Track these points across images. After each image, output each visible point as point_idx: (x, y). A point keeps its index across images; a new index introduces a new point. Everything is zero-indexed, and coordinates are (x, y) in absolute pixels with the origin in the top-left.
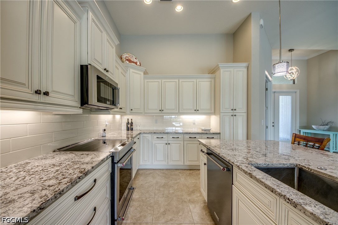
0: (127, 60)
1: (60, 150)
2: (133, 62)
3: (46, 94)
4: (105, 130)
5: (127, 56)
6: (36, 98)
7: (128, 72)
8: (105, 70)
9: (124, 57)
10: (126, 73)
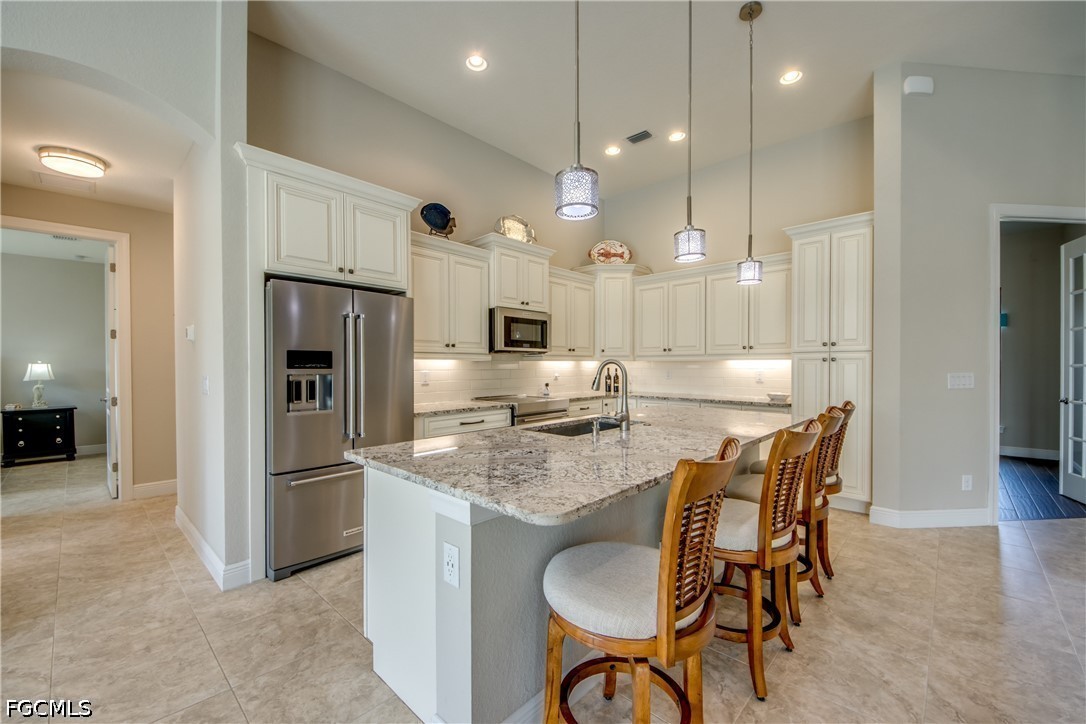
0: (602, 255)
1: (477, 399)
2: (615, 255)
3: (453, 346)
4: (547, 385)
5: (603, 246)
6: (446, 350)
7: (598, 280)
8: (523, 303)
9: (596, 250)
10: (592, 283)
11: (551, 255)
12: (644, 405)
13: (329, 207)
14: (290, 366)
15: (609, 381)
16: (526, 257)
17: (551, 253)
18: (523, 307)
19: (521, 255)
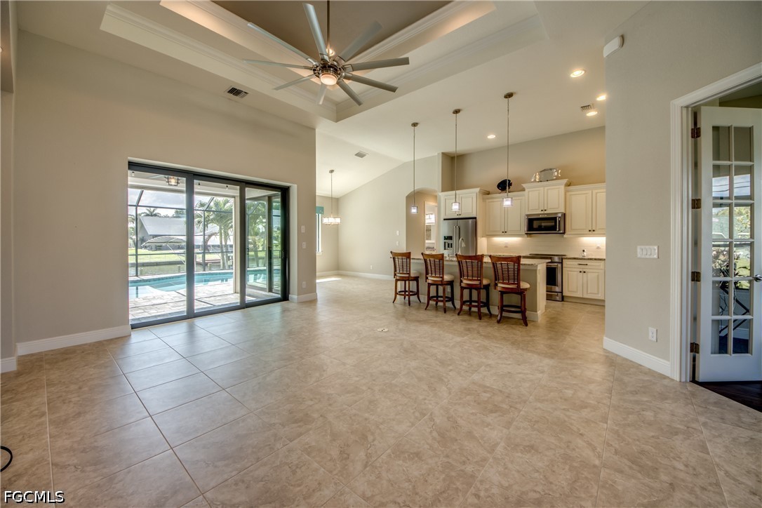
3: (506, 232)
11: (567, 182)
14: (445, 239)
16: (546, 188)
17: (565, 181)
18: (542, 212)
19: (542, 188)
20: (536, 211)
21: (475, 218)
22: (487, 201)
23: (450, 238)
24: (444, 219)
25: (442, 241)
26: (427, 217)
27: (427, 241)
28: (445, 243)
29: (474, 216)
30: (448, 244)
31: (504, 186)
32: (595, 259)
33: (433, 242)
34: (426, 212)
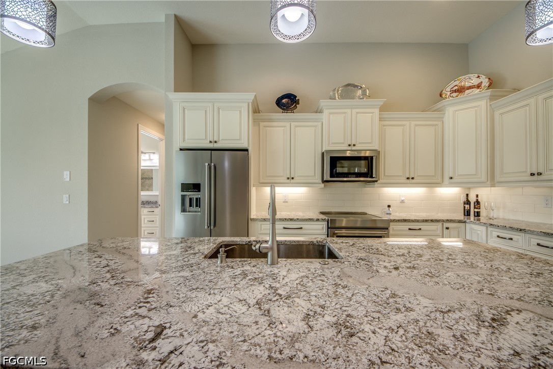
0: (455, 91)
2: (470, 88)
4: (389, 206)
5: (457, 83)
7: (446, 115)
8: (349, 145)
9: (448, 89)
10: (441, 119)
11: (382, 103)
12: (495, 234)
13: (206, 111)
14: (182, 191)
15: (467, 206)
16: (354, 111)
17: (380, 102)
18: (349, 148)
19: (349, 111)
20: (339, 144)
21: (247, 150)
22: (262, 124)
23: (196, 187)
24: (181, 150)
25: (177, 194)
26: (143, 157)
27: (143, 193)
28: (183, 197)
29: (243, 145)
30: (190, 199)
31: (288, 102)
32: (432, 221)
33: (157, 193)
34: (142, 149)
